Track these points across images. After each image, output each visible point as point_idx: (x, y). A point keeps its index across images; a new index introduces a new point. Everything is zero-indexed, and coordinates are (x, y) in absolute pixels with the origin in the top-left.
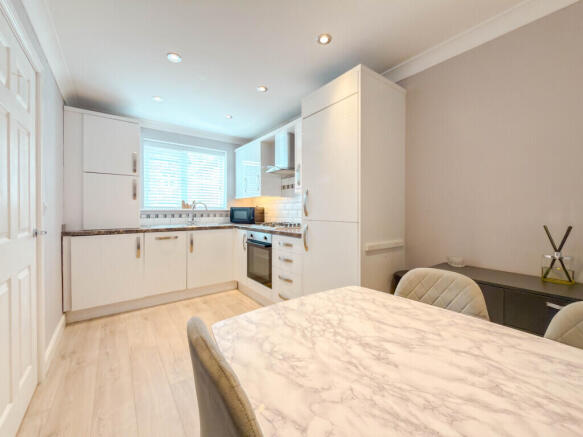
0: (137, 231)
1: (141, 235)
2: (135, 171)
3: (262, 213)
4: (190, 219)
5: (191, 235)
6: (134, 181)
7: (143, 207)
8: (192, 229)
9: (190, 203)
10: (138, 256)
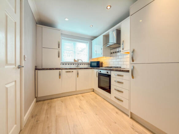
0: (60, 69)
1: (61, 70)
2: (59, 48)
3: (102, 63)
4: (77, 66)
5: (78, 71)
6: (59, 51)
7: (61, 61)
8: (78, 69)
9: (77, 60)
10: (60, 78)
